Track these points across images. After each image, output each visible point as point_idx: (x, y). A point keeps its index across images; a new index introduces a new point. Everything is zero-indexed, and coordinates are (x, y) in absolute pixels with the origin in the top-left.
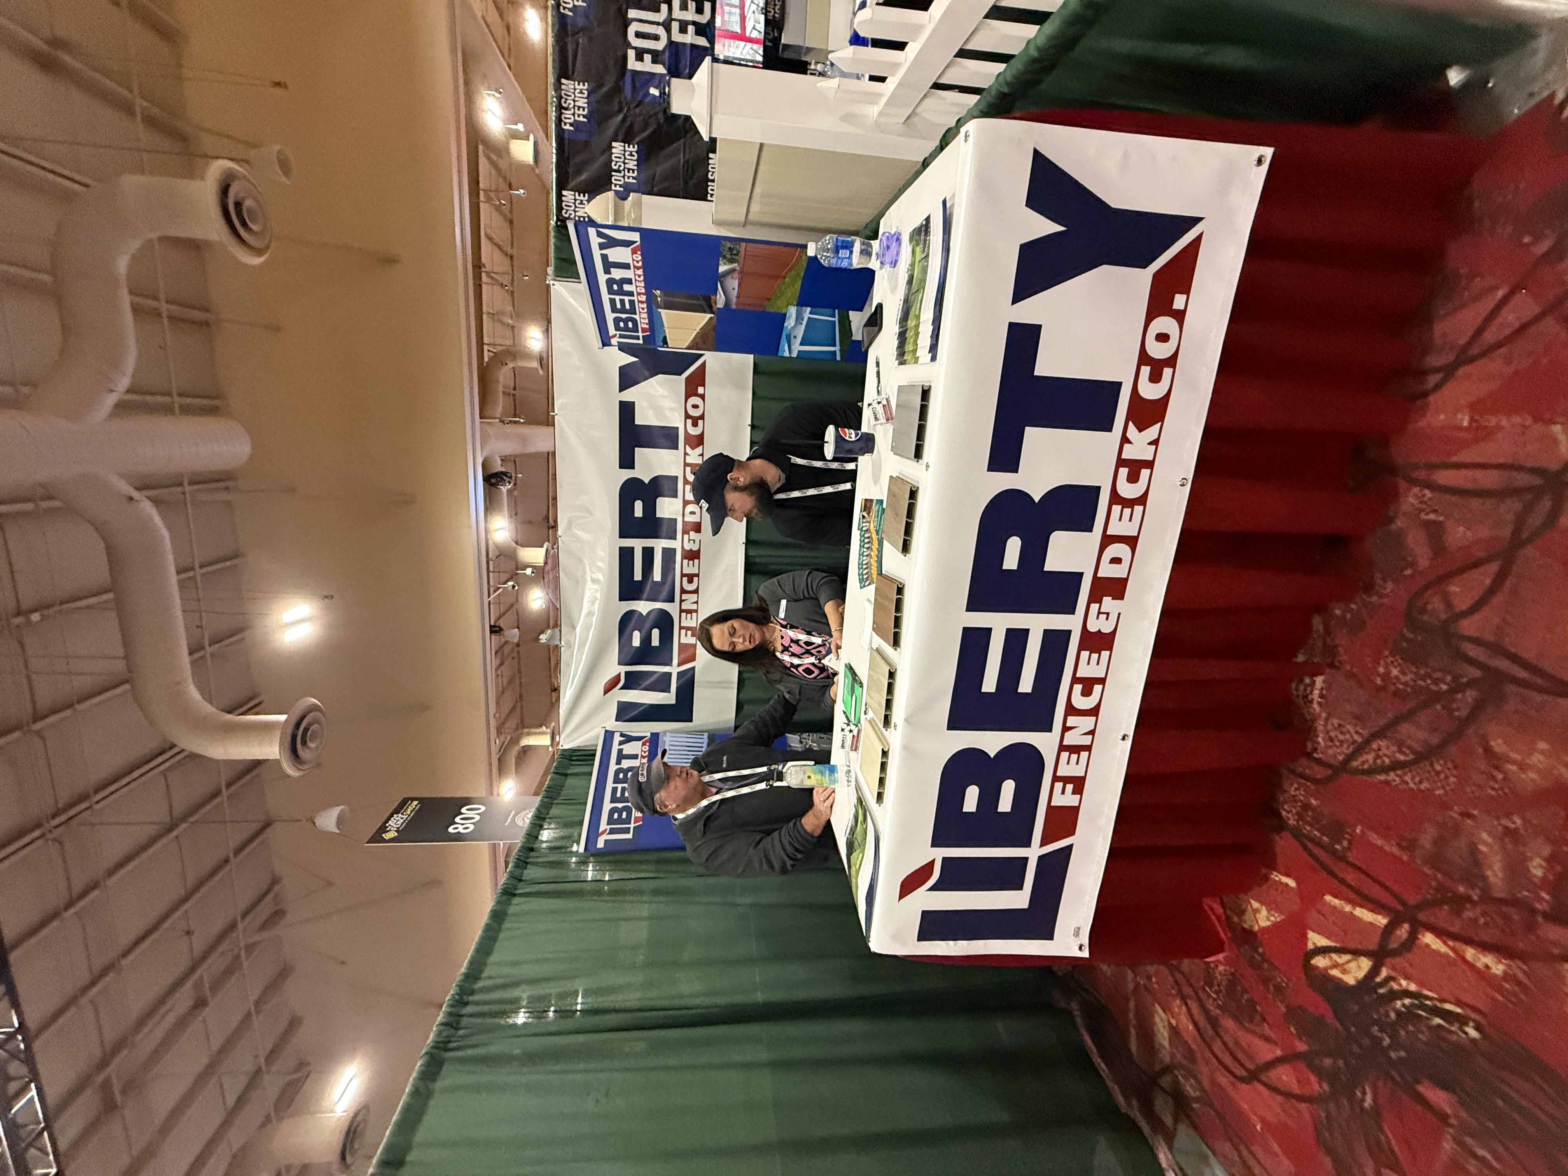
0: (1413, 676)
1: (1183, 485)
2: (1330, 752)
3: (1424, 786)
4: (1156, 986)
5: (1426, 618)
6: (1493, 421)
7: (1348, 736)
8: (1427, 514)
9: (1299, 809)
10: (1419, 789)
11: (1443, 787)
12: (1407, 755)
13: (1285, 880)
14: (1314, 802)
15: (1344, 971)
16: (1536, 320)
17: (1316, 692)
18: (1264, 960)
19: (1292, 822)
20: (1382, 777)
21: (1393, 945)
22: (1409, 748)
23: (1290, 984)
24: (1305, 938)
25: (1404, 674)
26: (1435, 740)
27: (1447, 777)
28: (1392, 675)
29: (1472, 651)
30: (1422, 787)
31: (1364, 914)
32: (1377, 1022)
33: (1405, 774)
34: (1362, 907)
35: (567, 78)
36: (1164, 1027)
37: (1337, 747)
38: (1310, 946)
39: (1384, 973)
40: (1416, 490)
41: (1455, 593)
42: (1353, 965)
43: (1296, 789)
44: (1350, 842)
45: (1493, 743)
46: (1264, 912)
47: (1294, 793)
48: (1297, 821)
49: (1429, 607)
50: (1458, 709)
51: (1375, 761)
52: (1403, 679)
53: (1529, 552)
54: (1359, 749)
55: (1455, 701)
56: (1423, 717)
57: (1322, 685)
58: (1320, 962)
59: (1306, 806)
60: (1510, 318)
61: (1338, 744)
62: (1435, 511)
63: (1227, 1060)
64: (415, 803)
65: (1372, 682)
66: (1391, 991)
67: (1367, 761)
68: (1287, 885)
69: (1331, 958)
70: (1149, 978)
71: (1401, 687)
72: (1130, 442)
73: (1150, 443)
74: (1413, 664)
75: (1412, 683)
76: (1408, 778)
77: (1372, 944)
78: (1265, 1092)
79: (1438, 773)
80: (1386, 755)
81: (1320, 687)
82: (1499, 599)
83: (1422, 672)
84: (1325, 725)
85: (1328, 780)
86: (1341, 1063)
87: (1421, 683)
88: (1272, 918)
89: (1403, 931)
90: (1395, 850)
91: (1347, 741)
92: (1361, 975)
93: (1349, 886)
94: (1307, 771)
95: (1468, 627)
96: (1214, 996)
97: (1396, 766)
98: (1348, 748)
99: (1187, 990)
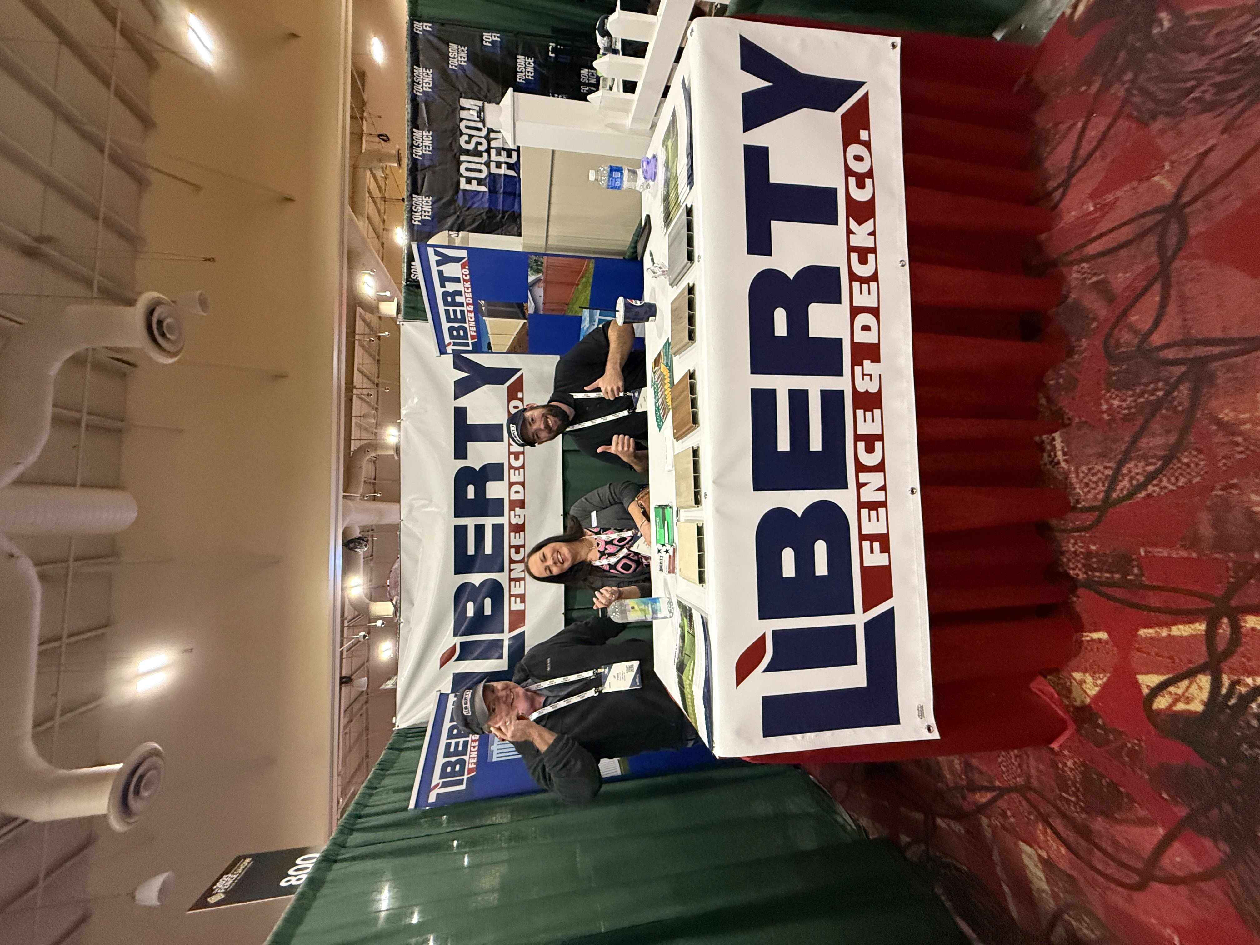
0: (1132, 399)
1: (903, 266)
2: (1090, 496)
3: (1182, 481)
4: (1012, 820)
5: (1123, 349)
6: (1110, 198)
7: (1100, 475)
8: (1090, 279)
9: (1083, 561)
10: (1179, 487)
11: (1198, 474)
12: (1155, 464)
13: (1095, 636)
14: (1093, 547)
15: (1188, 701)
16: (1110, 127)
17: (1059, 453)
18: (1107, 732)
19: (1082, 576)
20: (1143, 494)
21: (1221, 646)
22: (1155, 456)
23: (1143, 744)
24: (1137, 686)
25: (1124, 401)
26: (1172, 439)
27: (1197, 465)
28: (1115, 406)
29: (1170, 354)
30: (1180, 484)
31: (1181, 630)
32: (1243, 739)
33: (1161, 481)
34: (1175, 624)
35: (418, 194)
36: (1036, 866)
37: (1094, 489)
38: (1146, 691)
39: (1226, 681)
40: (1075, 268)
41: (1136, 321)
42: (1194, 689)
43: (1076, 544)
44: (1140, 567)
45: (1221, 416)
46: (1089, 679)
47: (1073, 549)
48: (1086, 573)
49: (1122, 341)
50: (1180, 404)
51: (1132, 485)
52: (1124, 405)
53: (1177, 264)
54: (1114, 481)
55: (1174, 399)
56: (1155, 426)
57: (1062, 444)
58: (1161, 703)
59: (1089, 555)
60: (1093, 134)
61: (1093, 485)
62: (1095, 274)
63: (1112, 870)
64: (248, 860)
65: (1100, 420)
66: (1241, 697)
67: (1125, 487)
68: (1100, 640)
69: (1170, 693)
70: (1004, 814)
71: (1126, 411)
72: (853, 233)
73: (870, 234)
74: (1128, 389)
75: (1133, 404)
76: (1165, 483)
77: (1202, 658)
78: (1165, 888)
79: (1188, 465)
80: (1137, 474)
81: (1060, 448)
82: (1172, 308)
83: (1138, 391)
84: (1077, 476)
85: (1098, 521)
86: (1227, 808)
87: (1142, 400)
88: (1099, 682)
89: (1225, 628)
90: (1183, 553)
91: (1100, 479)
92: (1205, 696)
93: (1158, 610)
94: (1077, 523)
95: (1157, 339)
96: (1073, 799)
97: (1151, 478)
98: (1104, 486)
99: (1046, 808)
